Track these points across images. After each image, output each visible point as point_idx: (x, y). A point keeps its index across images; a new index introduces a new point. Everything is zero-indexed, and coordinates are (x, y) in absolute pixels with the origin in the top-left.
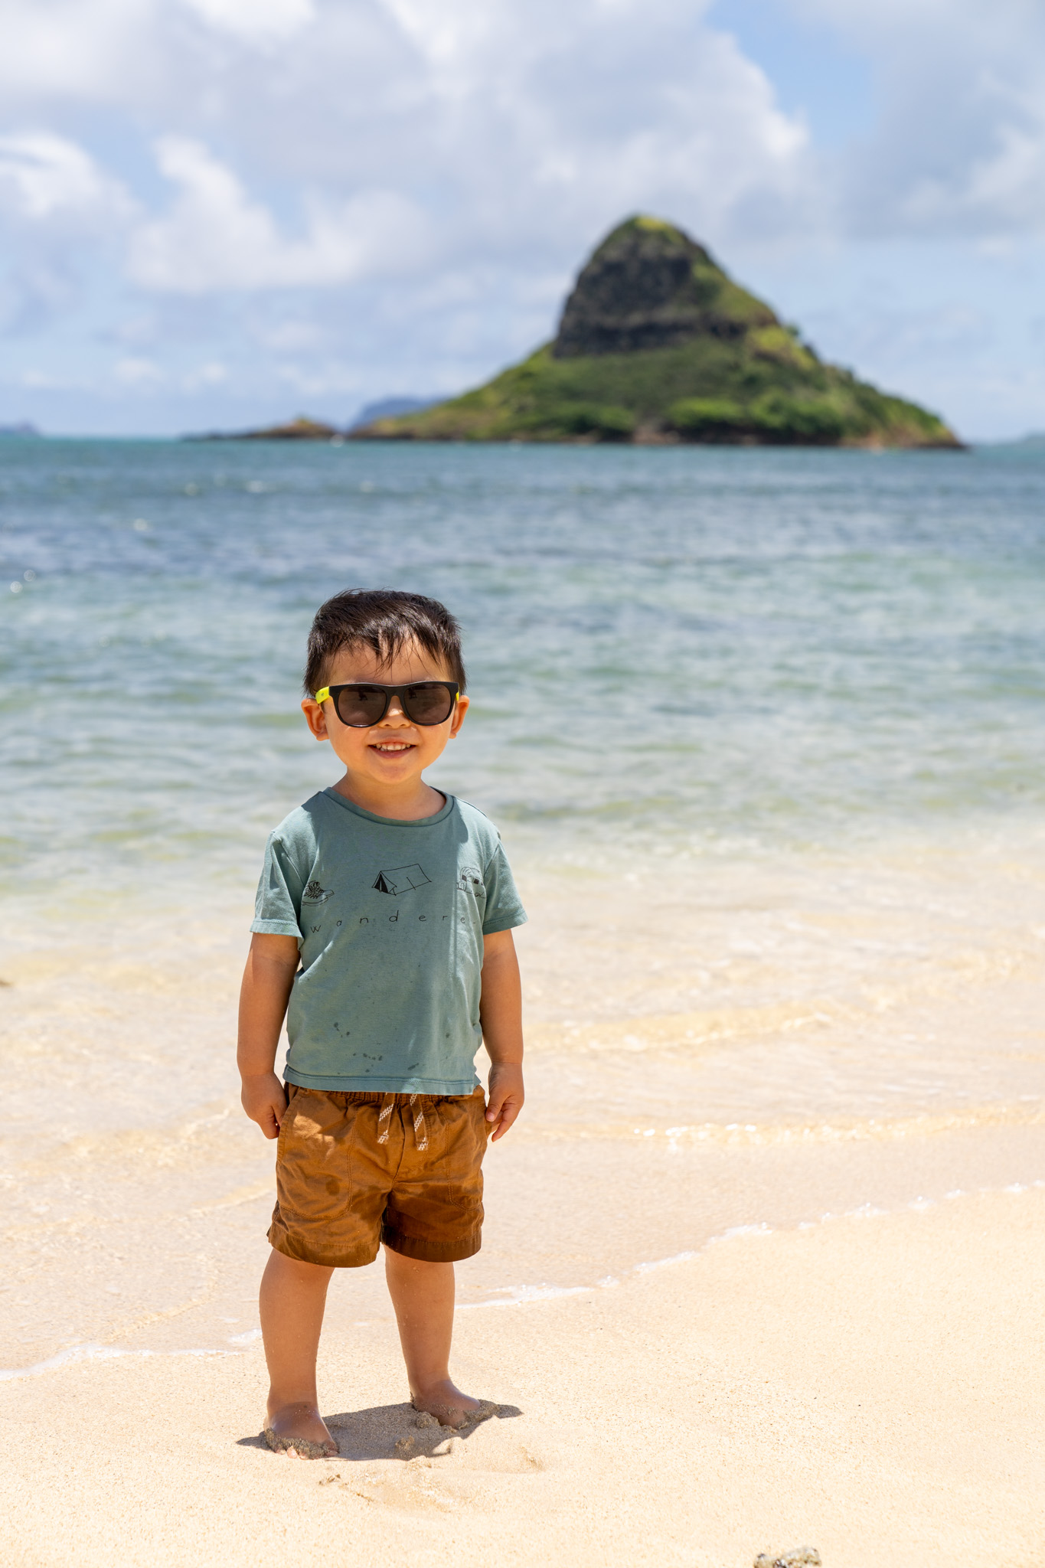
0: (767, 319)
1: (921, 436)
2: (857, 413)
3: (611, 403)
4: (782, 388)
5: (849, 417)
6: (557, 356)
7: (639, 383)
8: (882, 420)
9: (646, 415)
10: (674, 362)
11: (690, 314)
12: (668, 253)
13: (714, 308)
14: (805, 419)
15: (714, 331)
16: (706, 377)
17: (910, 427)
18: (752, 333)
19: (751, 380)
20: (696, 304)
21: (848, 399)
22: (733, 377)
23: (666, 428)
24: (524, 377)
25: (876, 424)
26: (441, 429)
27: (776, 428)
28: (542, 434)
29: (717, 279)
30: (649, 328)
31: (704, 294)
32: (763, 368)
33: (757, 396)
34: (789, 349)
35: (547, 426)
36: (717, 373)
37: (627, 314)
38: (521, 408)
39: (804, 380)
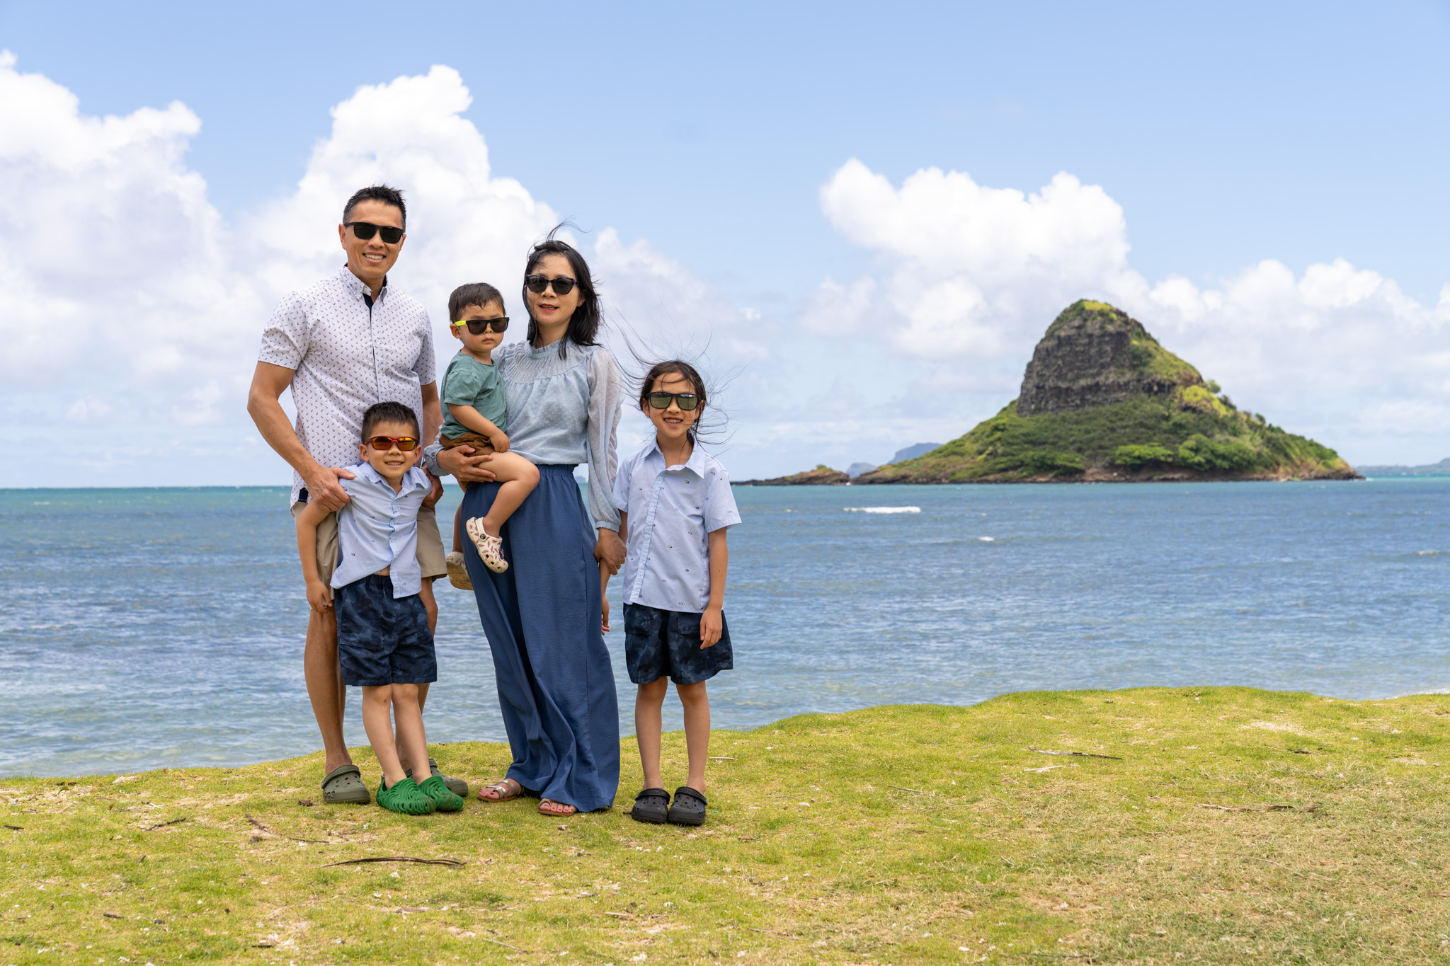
0: (1193, 379)
1: (1320, 468)
2: (1266, 451)
3: (1065, 449)
4: (1204, 433)
5: (1259, 455)
6: (1020, 411)
7: (1088, 432)
8: (1287, 456)
9: (1093, 457)
10: (1116, 414)
11: (1129, 376)
12: (1110, 328)
13: (1147, 370)
14: (1223, 457)
15: (1149, 390)
16: (1142, 425)
17: (1311, 461)
18: (1180, 389)
19: (1179, 426)
20: (1133, 367)
21: (1259, 440)
22: (1165, 425)
23: (1112, 467)
24: (996, 429)
25: (1281, 459)
26: (932, 472)
27: (1199, 464)
28: (1011, 474)
29: (1151, 346)
30: (1096, 388)
31: (1140, 360)
32: (1189, 416)
33: (1184, 439)
34: (1209, 400)
35: (1014, 468)
36: (1151, 422)
37: (1078, 377)
38: (993, 454)
39: (1222, 425)
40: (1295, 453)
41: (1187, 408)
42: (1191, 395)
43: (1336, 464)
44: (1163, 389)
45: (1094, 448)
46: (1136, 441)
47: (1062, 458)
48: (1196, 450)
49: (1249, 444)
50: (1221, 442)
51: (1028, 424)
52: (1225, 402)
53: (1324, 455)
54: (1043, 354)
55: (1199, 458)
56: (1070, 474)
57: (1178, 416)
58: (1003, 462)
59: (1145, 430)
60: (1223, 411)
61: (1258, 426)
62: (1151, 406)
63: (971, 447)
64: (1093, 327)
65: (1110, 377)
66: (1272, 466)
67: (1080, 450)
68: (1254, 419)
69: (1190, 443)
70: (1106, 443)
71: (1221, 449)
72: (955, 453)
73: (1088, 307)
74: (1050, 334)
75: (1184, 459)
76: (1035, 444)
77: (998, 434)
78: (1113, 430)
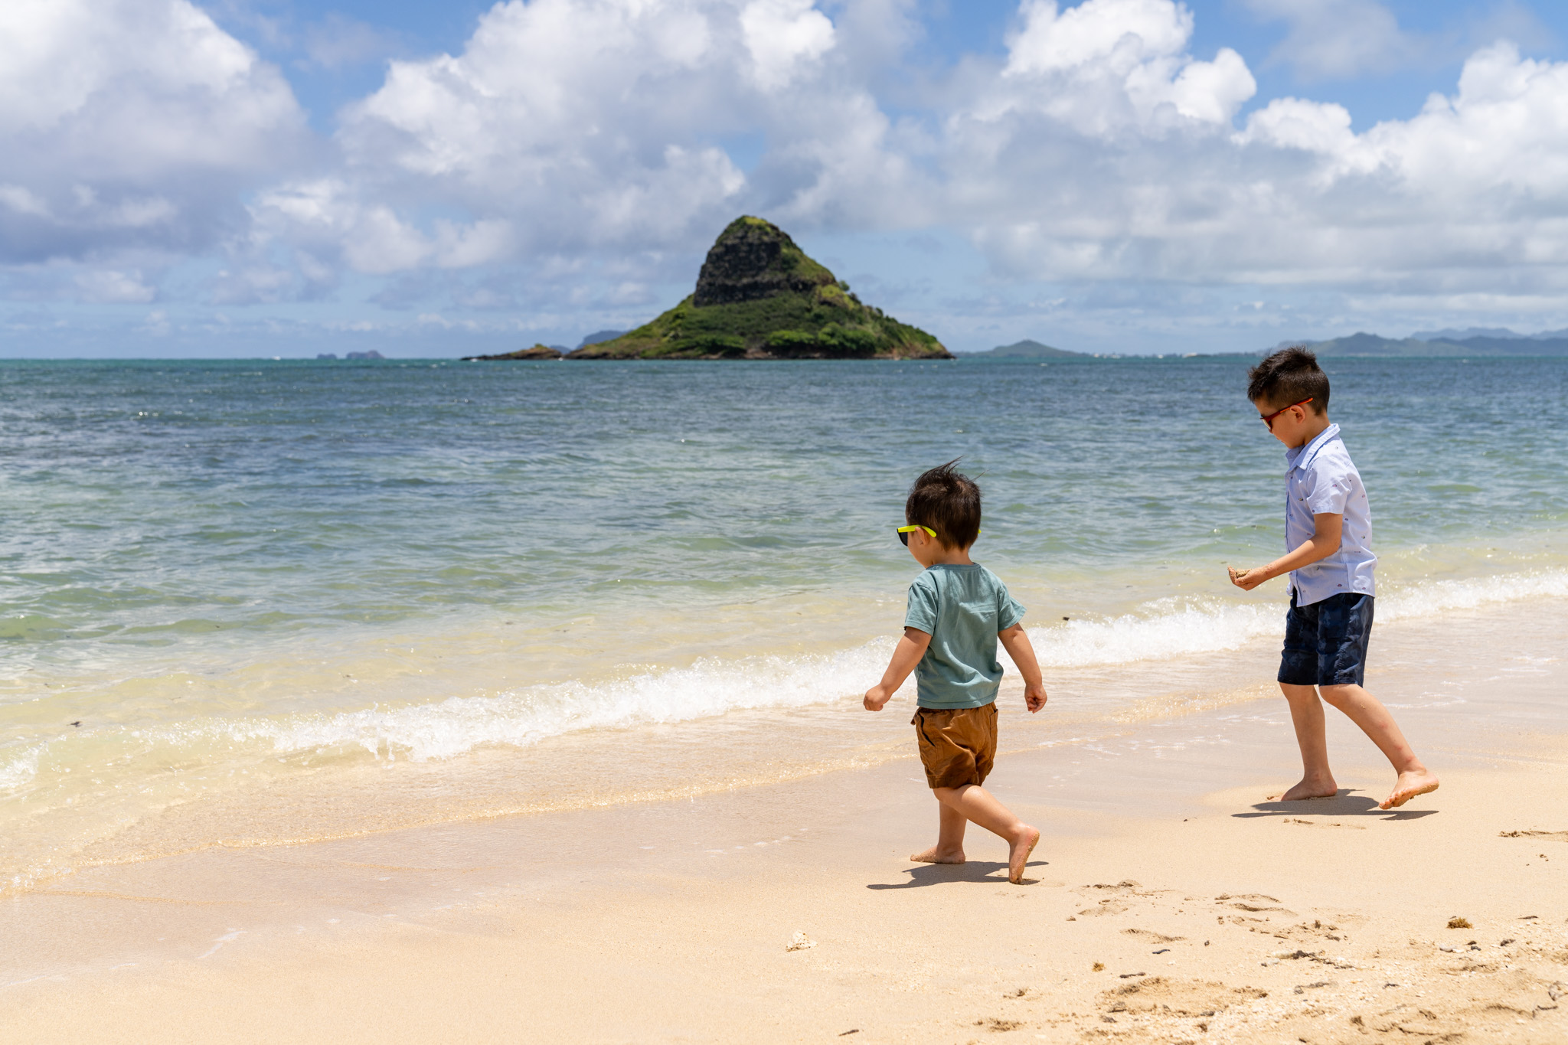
0: (828, 280)
1: (925, 350)
2: (884, 336)
3: (731, 333)
4: (838, 321)
5: (879, 339)
6: (696, 304)
7: (748, 320)
8: (900, 341)
9: (753, 340)
10: (770, 306)
11: (781, 276)
12: (766, 239)
13: (794, 272)
14: (852, 341)
15: (795, 287)
16: (790, 315)
17: (918, 345)
18: (819, 288)
19: (818, 317)
20: (783, 270)
21: (878, 328)
22: (807, 315)
23: (766, 348)
24: (677, 317)
25: (895, 343)
26: (627, 351)
27: (834, 346)
28: (689, 353)
29: (796, 253)
30: (755, 286)
31: (789, 264)
32: (825, 310)
33: (822, 326)
34: (841, 296)
35: (692, 348)
36: (797, 313)
37: (740, 277)
38: (675, 337)
39: (851, 316)
40: (906, 337)
41: (824, 303)
42: (827, 292)
43: (936, 347)
44: (807, 287)
45: (753, 333)
46: (786, 327)
47: (731, 340)
48: (832, 335)
49: (871, 330)
50: (850, 329)
51: (703, 313)
52: (853, 298)
53: (929, 340)
54: (713, 258)
55: (834, 341)
56: (735, 353)
57: (817, 309)
58: (683, 343)
59: (793, 319)
60: (851, 305)
61: (878, 316)
62: (797, 301)
63: (657, 331)
64: (752, 237)
65: (765, 277)
66: (888, 348)
67: (743, 334)
68: (875, 312)
69: (827, 329)
70: (762, 328)
71: (851, 334)
72: (645, 336)
73: (749, 221)
74: (720, 242)
75: (823, 342)
76: (707, 329)
77: (679, 321)
78: (768, 319)
